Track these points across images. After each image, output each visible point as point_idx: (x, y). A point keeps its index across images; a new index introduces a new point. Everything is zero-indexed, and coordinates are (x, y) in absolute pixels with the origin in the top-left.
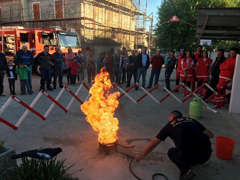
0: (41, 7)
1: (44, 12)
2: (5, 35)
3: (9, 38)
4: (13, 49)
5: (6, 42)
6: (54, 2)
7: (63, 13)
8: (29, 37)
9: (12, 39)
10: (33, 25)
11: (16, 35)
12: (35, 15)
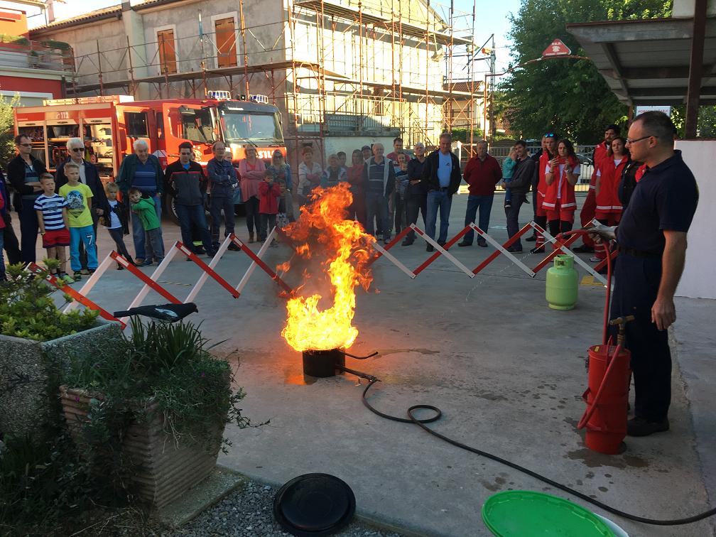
0: (178, 39)
1: (187, 54)
2: (88, 121)
3: (98, 127)
4: (108, 157)
5: (91, 138)
6: (213, 24)
7: (238, 52)
8: (148, 122)
9: (105, 129)
10: (160, 89)
11: (115, 119)
12: (163, 62)
